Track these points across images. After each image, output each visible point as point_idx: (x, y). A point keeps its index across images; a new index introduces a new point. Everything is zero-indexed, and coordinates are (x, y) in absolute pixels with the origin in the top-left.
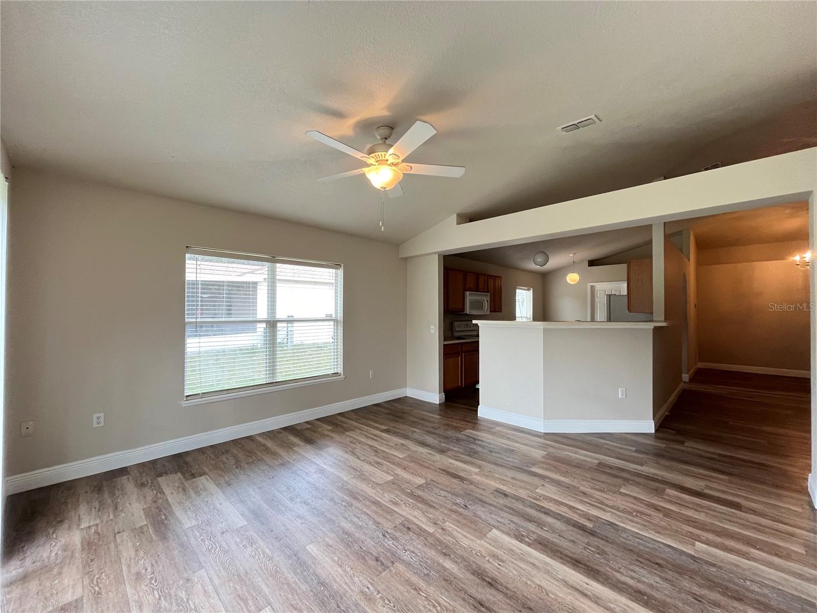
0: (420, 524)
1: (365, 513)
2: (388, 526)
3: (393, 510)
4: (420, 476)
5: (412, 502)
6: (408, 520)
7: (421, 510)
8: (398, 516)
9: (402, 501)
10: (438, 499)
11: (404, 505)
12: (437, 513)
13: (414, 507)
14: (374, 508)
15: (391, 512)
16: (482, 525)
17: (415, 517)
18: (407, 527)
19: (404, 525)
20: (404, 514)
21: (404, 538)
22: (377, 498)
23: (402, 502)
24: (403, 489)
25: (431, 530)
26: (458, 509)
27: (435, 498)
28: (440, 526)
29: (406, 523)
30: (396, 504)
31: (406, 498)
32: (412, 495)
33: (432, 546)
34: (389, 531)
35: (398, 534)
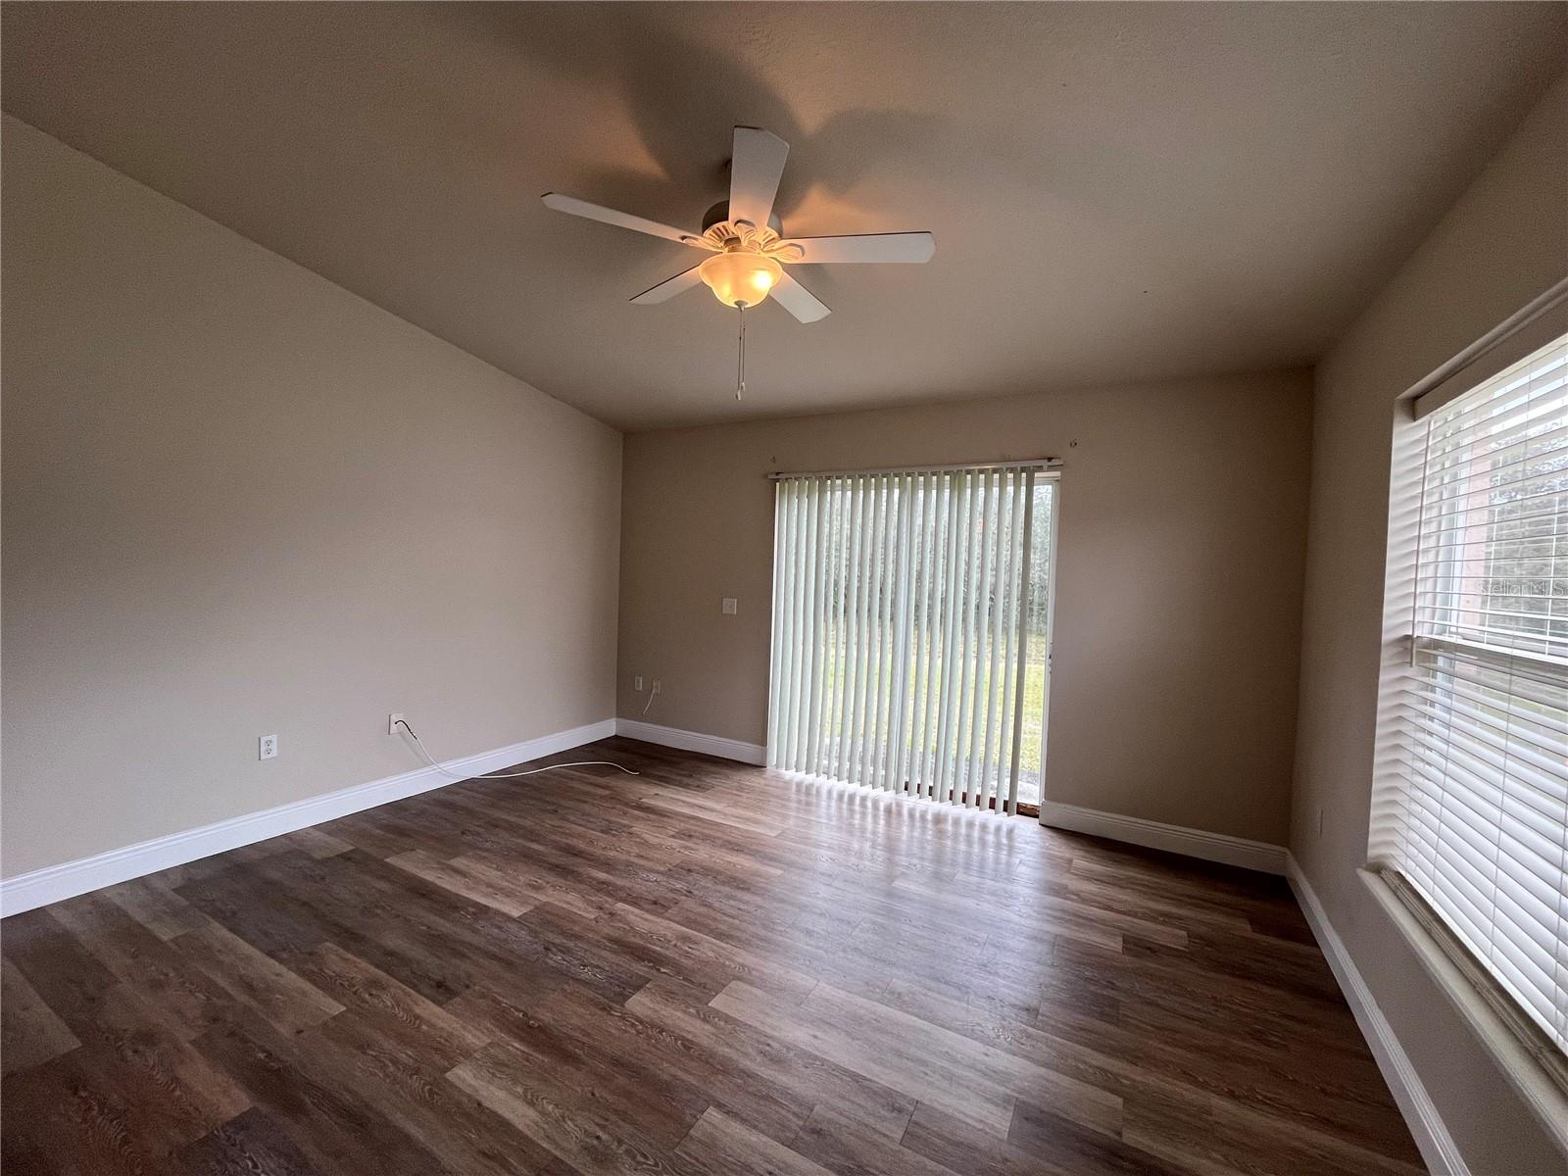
0: (637, 911)
1: (733, 918)
2: (689, 904)
3: (687, 927)
4: (641, 1022)
5: (655, 944)
6: (659, 915)
7: (636, 933)
8: (677, 919)
9: (675, 946)
10: (600, 957)
11: (669, 938)
12: (607, 930)
13: (649, 936)
14: (723, 927)
15: (689, 923)
16: (533, 920)
17: (646, 920)
18: (658, 906)
19: (664, 906)
20: (665, 923)
21: (660, 892)
22: (725, 945)
23: (673, 943)
24: (679, 973)
25: (620, 905)
26: (565, 941)
27: (605, 959)
28: (605, 913)
29: (662, 911)
30: (686, 939)
31: (667, 953)
32: (656, 961)
33: (622, 888)
34: (685, 898)
35: (670, 895)
